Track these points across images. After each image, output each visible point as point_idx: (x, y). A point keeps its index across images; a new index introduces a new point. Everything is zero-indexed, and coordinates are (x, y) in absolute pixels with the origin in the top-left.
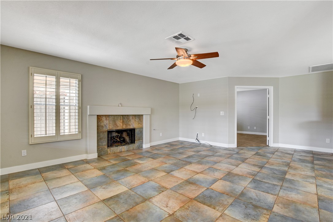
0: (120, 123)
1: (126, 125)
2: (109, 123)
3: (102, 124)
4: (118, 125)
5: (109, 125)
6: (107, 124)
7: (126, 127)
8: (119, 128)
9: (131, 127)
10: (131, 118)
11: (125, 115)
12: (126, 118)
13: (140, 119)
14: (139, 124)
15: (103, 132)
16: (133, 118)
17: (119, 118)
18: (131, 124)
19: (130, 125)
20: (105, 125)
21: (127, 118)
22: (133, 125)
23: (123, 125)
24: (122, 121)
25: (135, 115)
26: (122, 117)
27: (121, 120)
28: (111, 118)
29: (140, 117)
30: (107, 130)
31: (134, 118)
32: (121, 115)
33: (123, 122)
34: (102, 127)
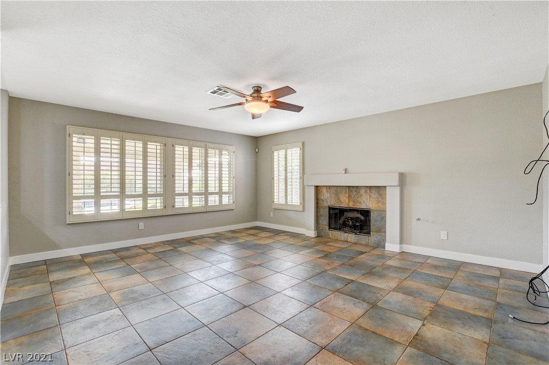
0: (345, 198)
1: (354, 202)
2: (331, 197)
3: (322, 197)
4: (342, 201)
5: (329, 200)
6: (328, 198)
7: (354, 205)
8: (343, 206)
9: (363, 206)
10: (363, 191)
11: (353, 187)
12: (354, 191)
13: (380, 195)
14: (378, 202)
15: (324, 208)
16: (366, 192)
17: (344, 190)
18: (362, 201)
19: (360, 203)
20: (326, 199)
21: (356, 191)
22: (366, 202)
23: (349, 201)
24: (347, 195)
25: (370, 187)
26: (347, 189)
27: (346, 193)
28: (333, 190)
29: (380, 190)
30: (328, 205)
31: (368, 191)
32: (347, 186)
33: (350, 196)
34: (323, 201)
